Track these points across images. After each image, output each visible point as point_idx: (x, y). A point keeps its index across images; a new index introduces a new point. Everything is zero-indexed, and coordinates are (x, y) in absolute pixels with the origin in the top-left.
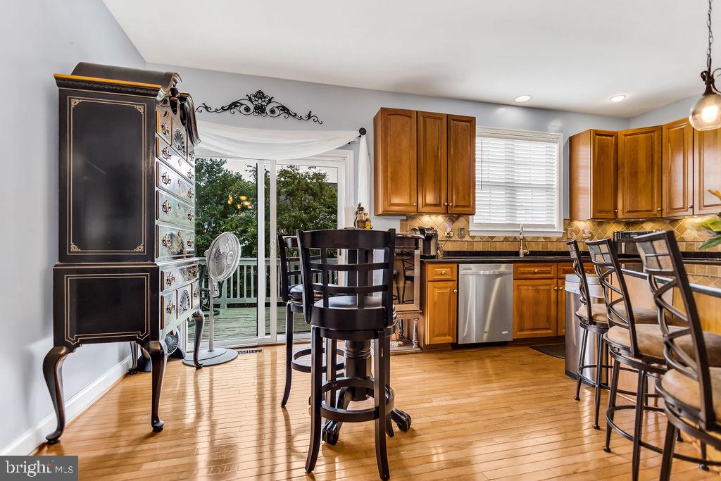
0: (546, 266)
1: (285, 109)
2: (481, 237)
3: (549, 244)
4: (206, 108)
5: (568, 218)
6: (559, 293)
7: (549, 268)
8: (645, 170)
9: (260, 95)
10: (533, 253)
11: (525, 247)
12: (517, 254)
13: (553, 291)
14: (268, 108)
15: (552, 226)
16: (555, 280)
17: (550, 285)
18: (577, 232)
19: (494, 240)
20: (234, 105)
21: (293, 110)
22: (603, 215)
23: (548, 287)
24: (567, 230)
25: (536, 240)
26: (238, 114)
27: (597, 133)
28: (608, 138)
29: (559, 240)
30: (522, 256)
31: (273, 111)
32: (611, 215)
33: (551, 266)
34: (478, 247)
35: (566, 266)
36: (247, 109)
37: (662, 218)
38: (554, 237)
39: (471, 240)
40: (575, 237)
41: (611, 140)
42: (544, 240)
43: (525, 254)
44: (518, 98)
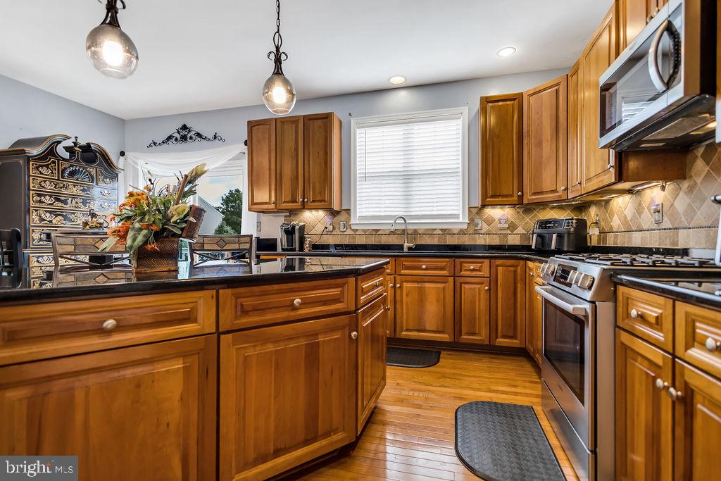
1: (199, 135)
2: (363, 230)
4: (155, 144)
5: (477, 205)
9: (184, 127)
10: (419, 247)
11: (413, 240)
12: (401, 247)
14: (188, 137)
15: (456, 216)
18: (489, 221)
19: (379, 233)
20: (170, 138)
21: (204, 135)
22: (499, 200)
24: (473, 220)
25: (430, 233)
26: (172, 144)
27: (489, 100)
28: (508, 103)
29: (462, 232)
30: (406, 250)
31: (191, 138)
32: (512, 200)
33: (445, 261)
34: (361, 240)
36: (176, 140)
38: (456, 228)
39: (353, 233)
40: (485, 228)
41: (513, 105)
42: (441, 232)
43: (410, 249)
44: (391, 81)
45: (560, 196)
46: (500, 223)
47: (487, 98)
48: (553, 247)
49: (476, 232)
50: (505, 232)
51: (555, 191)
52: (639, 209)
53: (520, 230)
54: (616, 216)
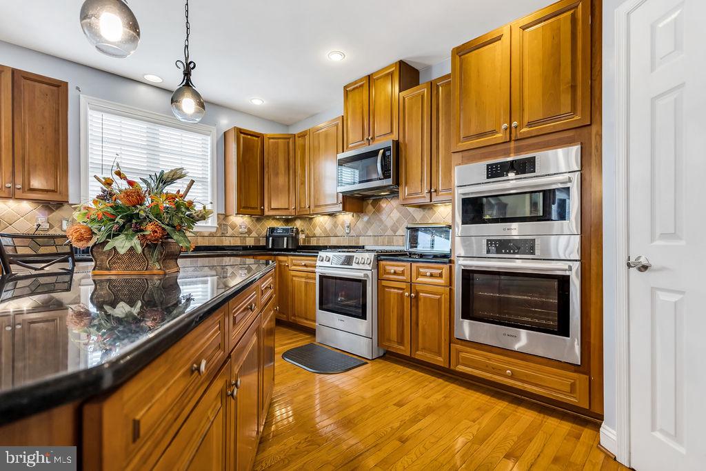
3: (199, 239)
5: (223, 212)
18: (232, 226)
22: (249, 211)
24: (221, 225)
27: (242, 132)
29: (212, 235)
32: (257, 212)
38: (206, 231)
40: (230, 232)
41: (257, 141)
44: (145, 77)
46: (241, 228)
47: (240, 129)
48: (270, 247)
49: (223, 235)
50: (244, 235)
51: (288, 209)
52: (335, 225)
53: (254, 234)
54: (318, 228)
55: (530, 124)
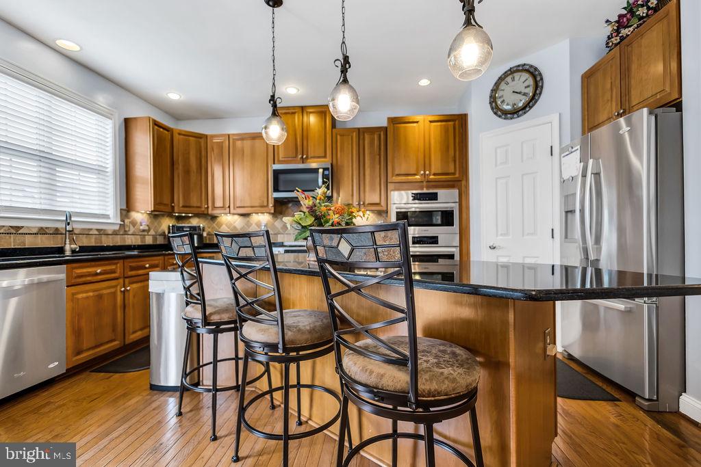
0: (110, 264)
3: (104, 238)
5: (124, 207)
6: (126, 294)
7: (113, 267)
8: (195, 170)
10: (83, 249)
11: (72, 241)
12: (61, 250)
13: (119, 293)
15: (107, 217)
16: (121, 281)
17: (116, 286)
18: (134, 223)
22: (162, 208)
23: (113, 290)
24: (124, 221)
25: (86, 233)
27: (156, 123)
28: (165, 131)
29: (115, 233)
30: (68, 253)
32: (168, 209)
33: (116, 264)
35: (133, 262)
37: (208, 214)
38: (110, 229)
40: (132, 230)
41: (167, 135)
42: (97, 233)
43: (73, 251)
44: (57, 41)
45: (203, 211)
46: (141, 225)
47: (155, 120)
49: (126, 233)
50: (144, 233)
51: (200, 207)
54: (224, 226)
55: (434, 174)
